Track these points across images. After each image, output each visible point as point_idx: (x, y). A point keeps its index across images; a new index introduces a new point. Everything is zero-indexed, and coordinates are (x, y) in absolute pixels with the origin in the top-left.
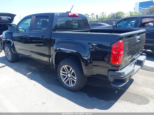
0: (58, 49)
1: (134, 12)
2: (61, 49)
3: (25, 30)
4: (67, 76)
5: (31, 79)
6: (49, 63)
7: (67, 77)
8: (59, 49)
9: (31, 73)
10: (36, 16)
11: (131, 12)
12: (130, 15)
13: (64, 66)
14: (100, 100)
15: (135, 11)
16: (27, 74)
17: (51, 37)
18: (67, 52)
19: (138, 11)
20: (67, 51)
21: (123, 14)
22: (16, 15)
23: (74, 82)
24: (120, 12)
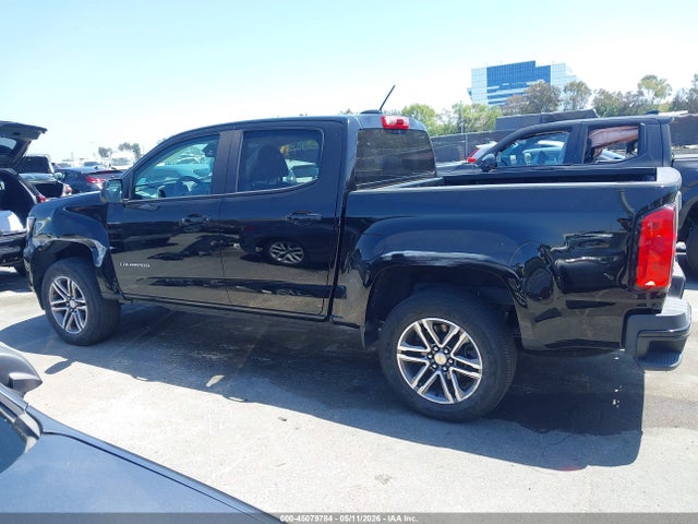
0: (390, 254)
1: (474, 106)
2: (408, 253)
3: (162, 193)
4: (428, 363)
5: (246, 401)
6: (327, 319)
7: (431, 365)
8: (394, 256)
9: (221, 377)
10: (245, 133)
11: (461, 106)
12: (460, 119)
13: (416, 324)
14: (581, 438)
15: (477, 102)
16: (209, 385)
17: (344, 211)
18: (438, 264)
19: (484, 102)
20: (437, 259)
21: (432, 114)
22: (44, 130)
23: (471, 381)
24: (418, 106)
